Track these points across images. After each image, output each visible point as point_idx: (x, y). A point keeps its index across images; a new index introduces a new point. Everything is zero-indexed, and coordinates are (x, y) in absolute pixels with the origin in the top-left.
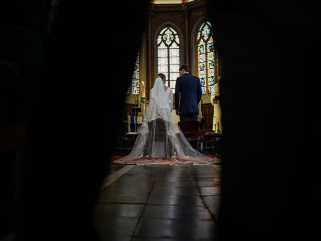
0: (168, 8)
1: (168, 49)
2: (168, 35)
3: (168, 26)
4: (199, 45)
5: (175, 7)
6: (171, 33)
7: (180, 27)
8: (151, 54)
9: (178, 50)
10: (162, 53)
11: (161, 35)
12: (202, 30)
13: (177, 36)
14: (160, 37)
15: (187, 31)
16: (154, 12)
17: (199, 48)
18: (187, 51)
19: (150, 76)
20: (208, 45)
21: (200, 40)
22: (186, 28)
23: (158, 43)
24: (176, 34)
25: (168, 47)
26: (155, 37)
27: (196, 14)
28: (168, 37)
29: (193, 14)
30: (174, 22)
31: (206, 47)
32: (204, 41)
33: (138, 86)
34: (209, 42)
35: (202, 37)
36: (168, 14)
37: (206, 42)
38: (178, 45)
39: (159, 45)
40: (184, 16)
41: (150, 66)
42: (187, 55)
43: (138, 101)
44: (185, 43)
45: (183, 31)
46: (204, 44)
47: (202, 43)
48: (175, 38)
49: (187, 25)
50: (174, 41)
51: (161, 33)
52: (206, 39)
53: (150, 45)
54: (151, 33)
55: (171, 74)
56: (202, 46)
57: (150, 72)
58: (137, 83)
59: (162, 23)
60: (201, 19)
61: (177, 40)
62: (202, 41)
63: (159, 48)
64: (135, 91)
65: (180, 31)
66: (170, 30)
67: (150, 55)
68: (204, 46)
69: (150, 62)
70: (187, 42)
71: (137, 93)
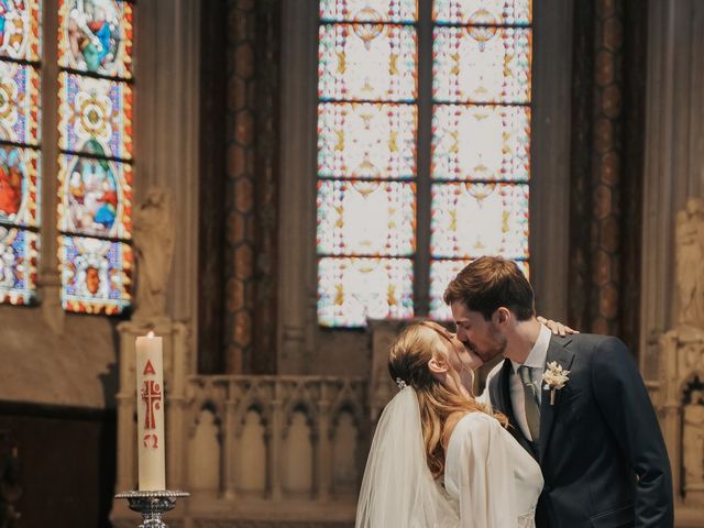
19: (242, 129)
33: (118, 231)
41: (242, 27)
55: (441, 118)
57: (240, 95)
58: (111, 199)
64: (92, 272)
71: (110, 297)
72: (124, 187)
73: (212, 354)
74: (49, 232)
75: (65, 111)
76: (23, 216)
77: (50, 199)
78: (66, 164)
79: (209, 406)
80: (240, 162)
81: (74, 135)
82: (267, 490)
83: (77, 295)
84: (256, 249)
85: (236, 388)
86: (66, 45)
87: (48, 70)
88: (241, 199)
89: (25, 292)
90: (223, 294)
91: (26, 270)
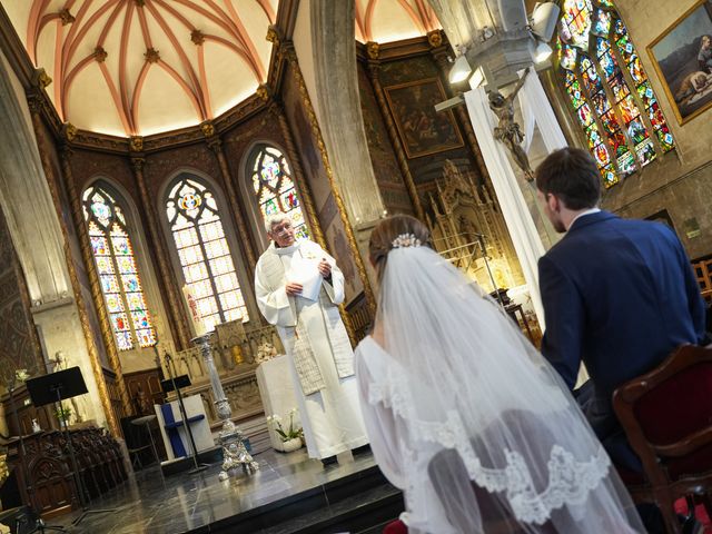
0: (173, 139)
1: (197, 226)
2: (188, 196)
3: (184, 178)
4: (262, 201)
5: (190, 135)
6: (194, 191)
7: (209, 173)
8: (161, 244)
9: (219, 223)
10: (183, 238)
11: (171, 200)
12: (261, 168)
13: (208, 196)
14: (170, 204)
15: (228, 179)
16: (143, 155)
17: (263, 207)
18: (240, 221)
19: (171, 295)
20: (283, 197)
21: (261, 190)
22: (225, 172)
23: (170, 219)
24: (205, 192)
25: (195, 221)
26: (160, 206)
27: (238, 139)
28: (189, 201)
29: (231, 140)
30: (195, 166)
31: (279, 201)
32: (271, 190)
33: (149, 326)
34: (282, 190)
35: (263, 183)
36: (177, 152)
37: (276, 190)
38: (215, 213)
39: (174, 222)
40: (212, 149)
41: (165, 272)
42: (242, 229)
43: (158, 360)
44: (230, 204)
45: (220, 180)
46: (273, 195)
47: (267, 195)
48: (204, 200)
49: (224, 166)
50: (204, 206)
51: (172, 195)
52: (273, 184)
53: (152, 228)
54: (150, 200)
55: (216, 280)
56: (269, 202)
57: (168, 287)
58: (145, 319)
59: (167, 173)
60: (252, 146)
61: (211, 202)
62: (266, 190)
63: (174, 228)
64: (145, 337)
65: (213, 183)
66: (190, 186)
67: (159, 250)
68: (275, 201)
69: (163, 264)
70: (234, 201)
71: (151, 342)
72: (147, 316)
73: (179, 347)
74: (133, 331)
75: (129, 302)
76: (125, 328)
77: (131, 323)
78: (132, 314)
79: (182, 359)
80: (173, 302)
81: (132, 306)
82: (202, 374)
83: (144, 344)
84: (182, 321)
85: (187, 352)
86: (125, 287)
87: (122, 294)
88: (175, 310)
89: (131, 346)
90: (177, 333)
91: (129, 341)
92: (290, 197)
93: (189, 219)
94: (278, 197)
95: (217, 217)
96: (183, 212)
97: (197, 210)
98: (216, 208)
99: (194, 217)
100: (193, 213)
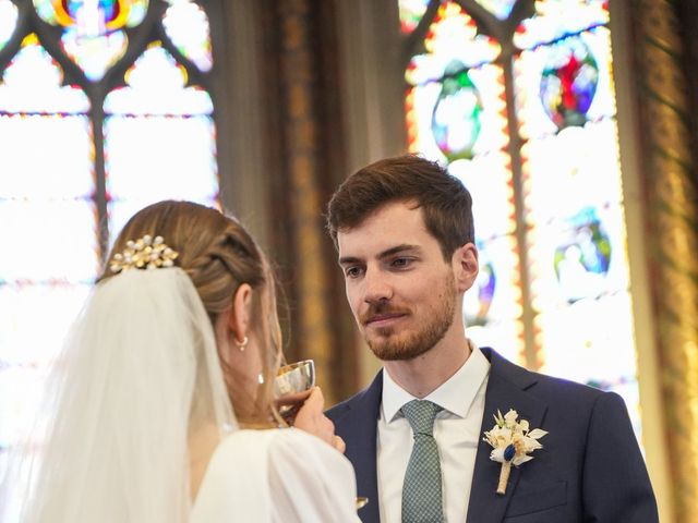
1: (97, 116)
4: (424, 70)
9: (205, 126)
20: (529, 69)
25: (95, 91)
31: (508, 79)
32: (482, 23)
34: (533, 32)
37: (503, 33)
38: (195, 78)
47: (453, 42)
50: (148, 33)
56: (456, 77)
61: (189, 27)
68: (488, 80)
92: (568, 72)
93: (72, 74)
94: (507, 59)
95: (201, 101)
96: (50, 38)
97: (117, 46)
98: (203, 61)
99: (95, 70)
100: (94, 50)
